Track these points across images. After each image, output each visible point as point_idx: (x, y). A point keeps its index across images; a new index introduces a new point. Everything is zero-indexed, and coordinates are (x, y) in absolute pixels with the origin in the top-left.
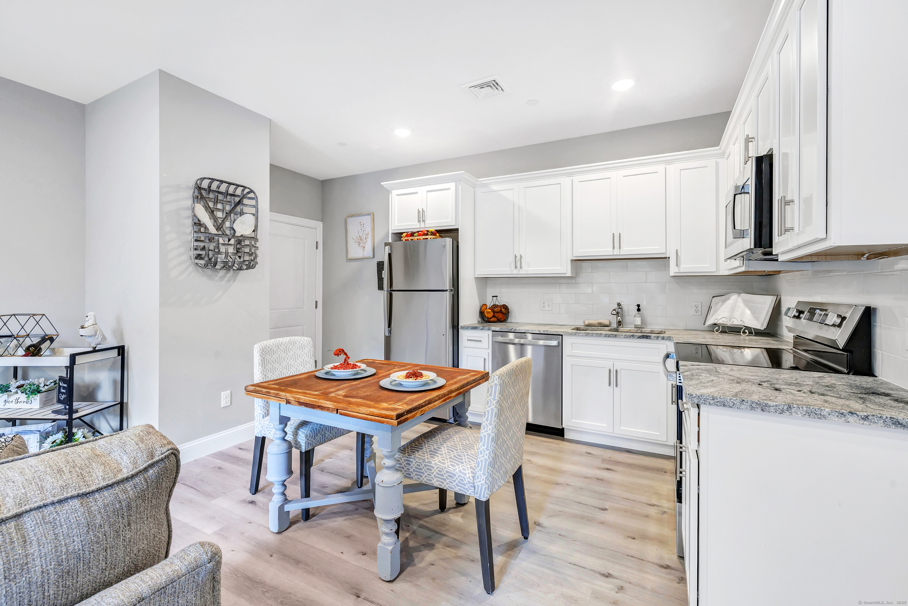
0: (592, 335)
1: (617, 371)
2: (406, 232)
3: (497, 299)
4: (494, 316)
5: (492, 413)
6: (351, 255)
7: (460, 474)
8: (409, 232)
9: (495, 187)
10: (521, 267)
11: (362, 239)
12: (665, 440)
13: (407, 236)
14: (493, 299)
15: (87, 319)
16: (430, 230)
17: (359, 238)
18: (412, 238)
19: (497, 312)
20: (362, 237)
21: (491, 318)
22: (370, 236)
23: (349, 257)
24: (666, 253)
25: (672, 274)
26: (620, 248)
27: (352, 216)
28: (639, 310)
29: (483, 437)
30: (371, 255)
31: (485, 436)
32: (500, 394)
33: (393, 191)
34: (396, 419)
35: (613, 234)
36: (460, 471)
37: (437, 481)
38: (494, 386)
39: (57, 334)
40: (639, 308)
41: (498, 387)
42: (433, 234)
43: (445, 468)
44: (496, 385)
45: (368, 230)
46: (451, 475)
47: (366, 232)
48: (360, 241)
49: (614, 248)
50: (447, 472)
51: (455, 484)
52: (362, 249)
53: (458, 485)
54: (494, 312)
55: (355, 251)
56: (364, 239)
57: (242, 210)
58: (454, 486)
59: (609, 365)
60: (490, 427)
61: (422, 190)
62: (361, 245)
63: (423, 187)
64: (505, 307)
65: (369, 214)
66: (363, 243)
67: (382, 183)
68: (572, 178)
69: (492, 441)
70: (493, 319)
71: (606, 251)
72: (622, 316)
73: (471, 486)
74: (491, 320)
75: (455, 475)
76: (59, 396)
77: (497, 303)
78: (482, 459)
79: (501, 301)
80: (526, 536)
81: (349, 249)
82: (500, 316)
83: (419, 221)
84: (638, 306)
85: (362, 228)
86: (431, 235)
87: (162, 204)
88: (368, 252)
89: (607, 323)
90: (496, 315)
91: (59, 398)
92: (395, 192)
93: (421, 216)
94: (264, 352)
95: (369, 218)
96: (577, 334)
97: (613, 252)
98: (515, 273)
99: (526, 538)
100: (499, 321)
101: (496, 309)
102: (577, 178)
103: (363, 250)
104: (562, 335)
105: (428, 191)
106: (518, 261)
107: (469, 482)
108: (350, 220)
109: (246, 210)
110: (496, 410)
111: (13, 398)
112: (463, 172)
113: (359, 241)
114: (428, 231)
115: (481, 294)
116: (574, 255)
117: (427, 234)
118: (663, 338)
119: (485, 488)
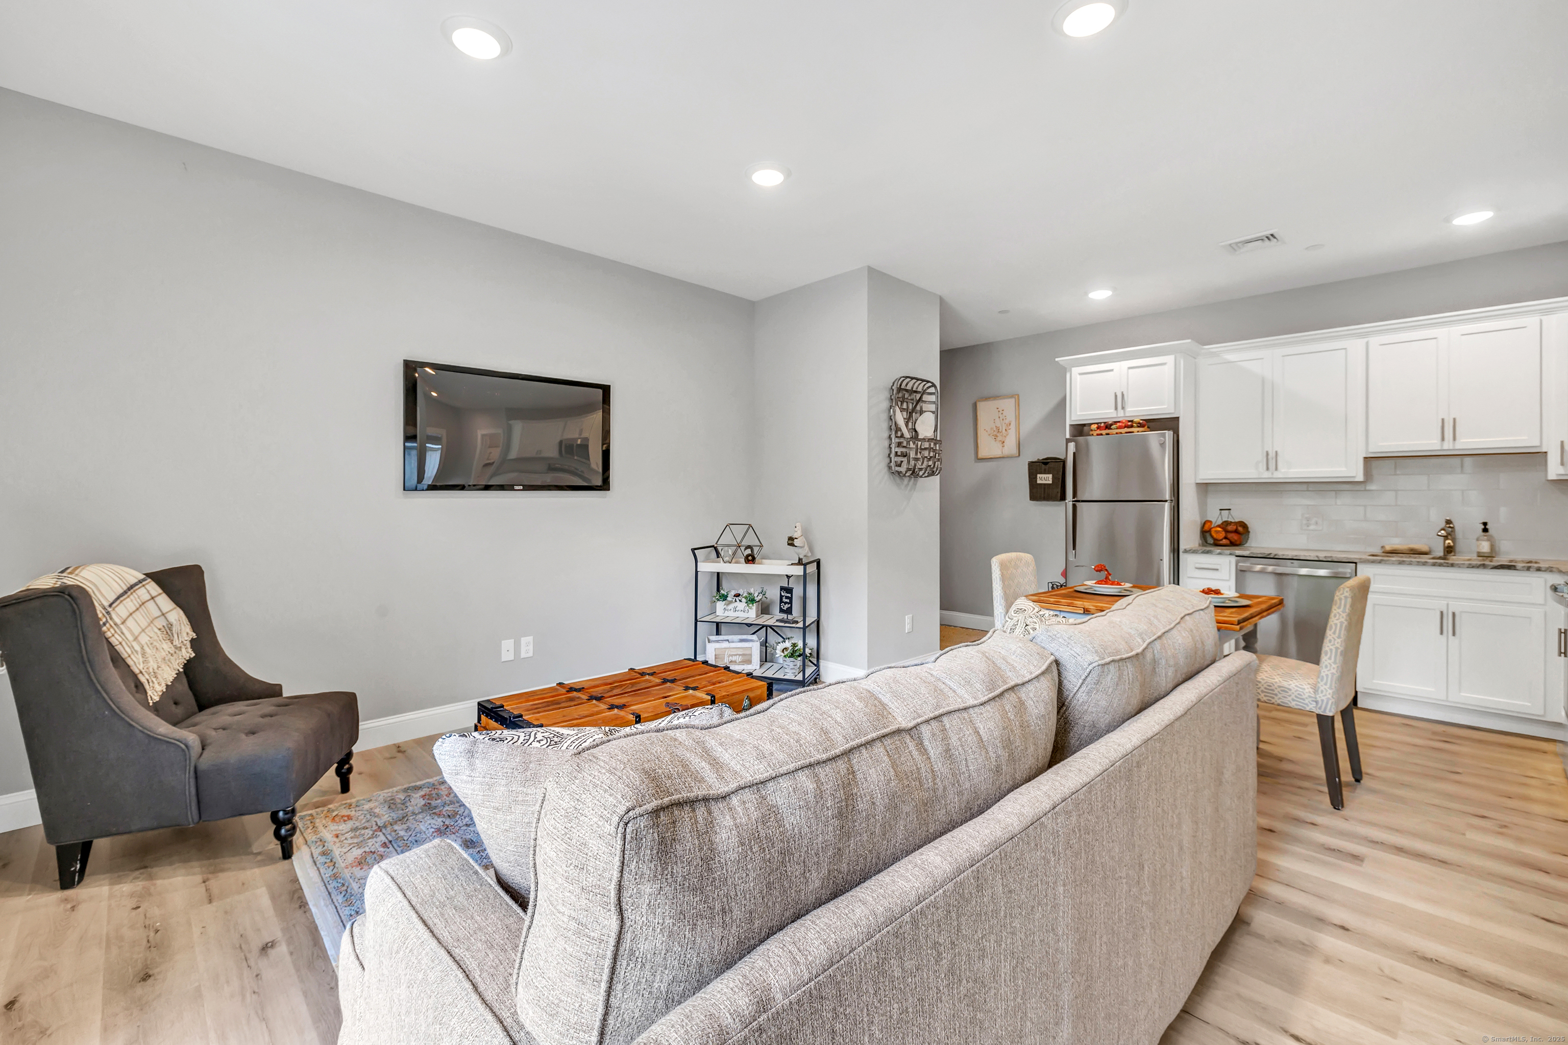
0: (1410, 564)
1: (1454, 614)
2: (1097, 423)
3: (1230, 513)
4: (1226, 538)
5: (1341, 626)
6: (982, 454)
7: (1296, 688)
8: (1101, 423)
9: (1231, 357)
10: (1276, 469)
11: (1000, 431)
12: (1542, 713)
13: (1098, 428)
14: (1221, 513)
15: (796, 529)
16: (1136, 420)
17: (995, 429)
18: (1107, 431)
19: (1231, 532)
20: (1000, 428)
21: (1221, 540)
22: (1013, 426)
23: (980, 456)
24: (1540, 446)
25: (1552, 475)
26: (1454, 439)
27: (987, 399)
28: (1485, 530)
29: (1329, 651)
30: (1014, 451)
31: (1331, 650)
32: (1351, 606)
33: (1074, 369)
34: (1238, 625)
35: (1443, 420)
36: (1296, 686)
37: (1265, 696)
38: (1343, 598)
39: (759, 544)
40: (1485, 527)
41: (1349, 600)
42: (1140, 425)
43: (1276, 682)
44: (1346, 597)
45: (1010, 416)
46: (1285, 690)
47: (1007, 421)
48: (997, 434)
49: (1443, 439)
50: (1280, 687)
51: (1290, 699)
52: (1000, 445)
53: (1293, 700)
54: (1227, 531)
55: (988, 448)
56: (1004, 431)
57: (921, 408)
58: (1289, 701)
59: (1441, 605)
60: (1339, 640)
61: (1120, 367)
62: (999, 438)
63: (1122, 362)
64: (1244, 526)
65: (1012, 397)
66: (1002, 436)
67: (1057, 359)
68: (1366, 340)
69: (1341, 654)
70: (1224, 541)
71: (1430, 443)
72: (1454, 540)
73: (1313, 701)
74: (1221, 542)
75: (1290, 690)
76: (780, 606)
77: (1230, 520)
78: (1327, 673)
79: (1236, 516)
80: (1358, 777)
81: (979, 445)
82: (1234, 537)
83: (1116, 408)
84: (1485, 524)
85: (1001, 416)
86: (1138, 427)
87: (870, 408)
88: (1010, 447)
89: (1424, 548)
90: (1230, 536)
91: (781, 608)
92: (1076, 371)
93: (1120, 401)
94: (1003, 566)
95: (1012, 401)
96: (1383, 562)
97: (1442, 445)
98: (1265, 476)
99: (1358, 780)
100: (1233, 544)
101: (1230, 528)
102: (1375, 341)
103: (1002, 445)
104: (1356, 563)
105: (1129, 368)
106: (1271, 460)
107: (1310, 697)
108: (981, 406)
109: (925, 407)
110: (1346, 623)
111: (731, 606)
112: (1189, 341)
113: (995, 433)
114: (1132, 421)
115: (1203, 506)
116: (1371, 450)
117: (1132, 426)
118: (1539, 569)
119: (1332, 703)
